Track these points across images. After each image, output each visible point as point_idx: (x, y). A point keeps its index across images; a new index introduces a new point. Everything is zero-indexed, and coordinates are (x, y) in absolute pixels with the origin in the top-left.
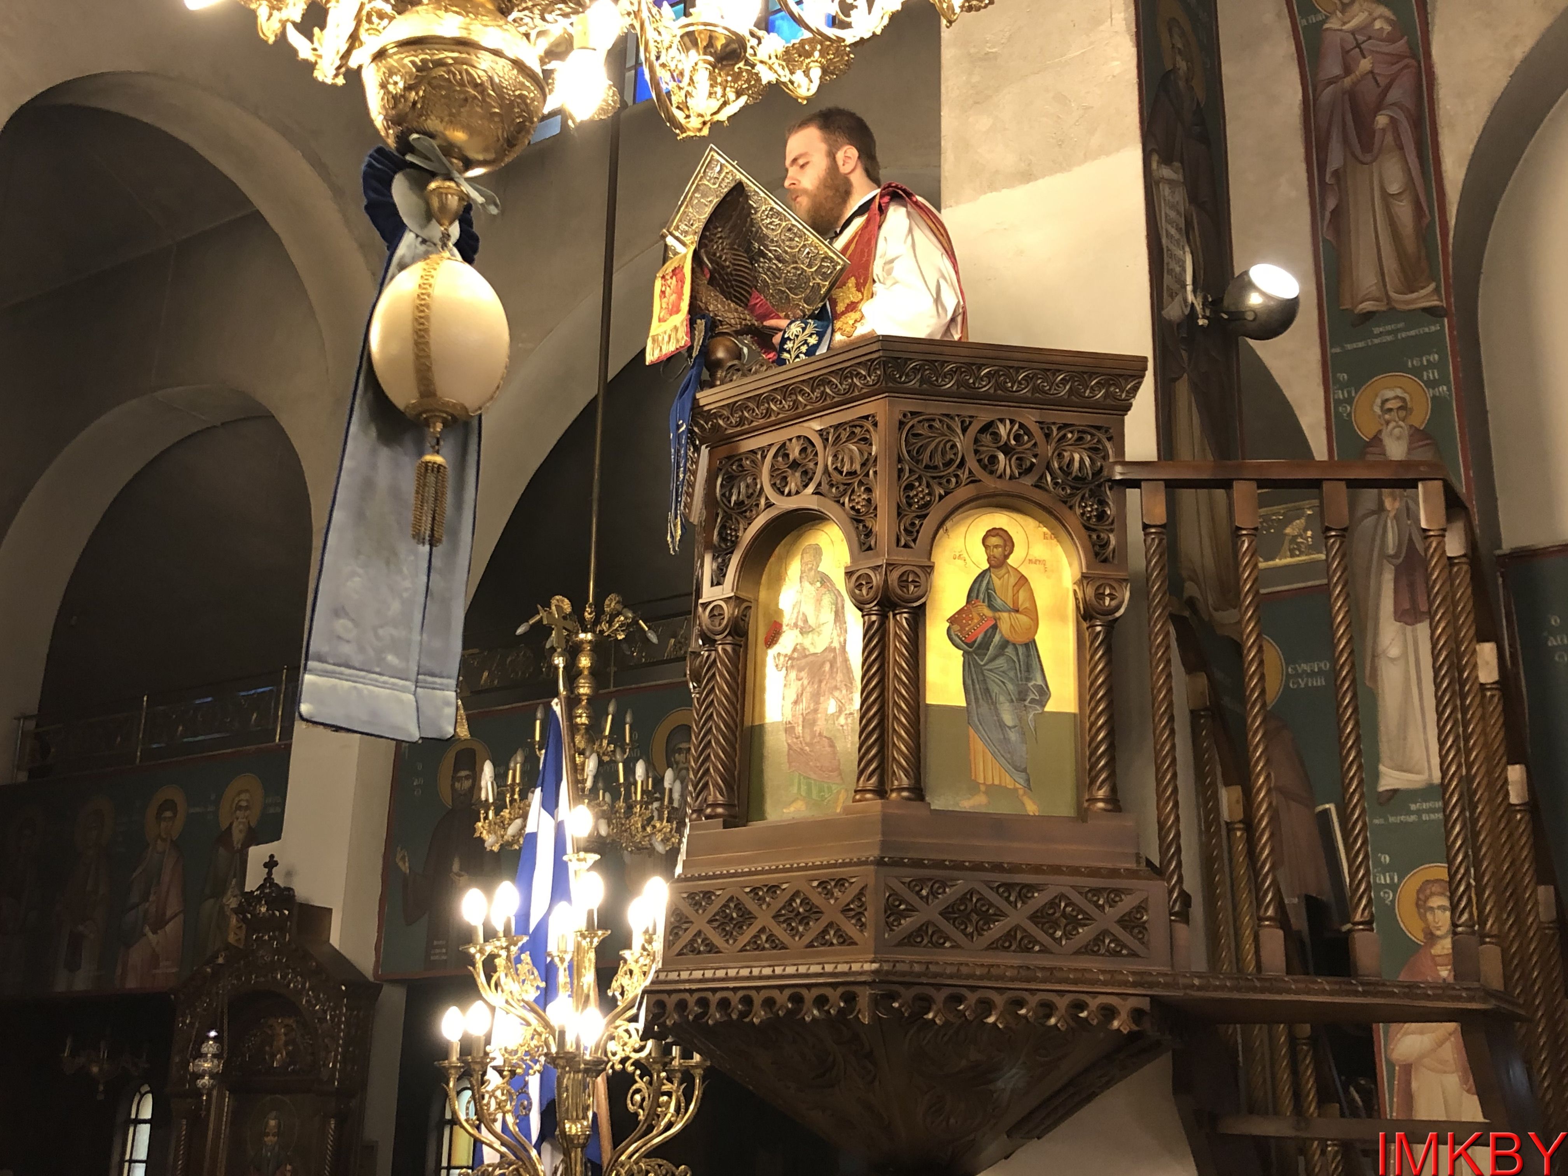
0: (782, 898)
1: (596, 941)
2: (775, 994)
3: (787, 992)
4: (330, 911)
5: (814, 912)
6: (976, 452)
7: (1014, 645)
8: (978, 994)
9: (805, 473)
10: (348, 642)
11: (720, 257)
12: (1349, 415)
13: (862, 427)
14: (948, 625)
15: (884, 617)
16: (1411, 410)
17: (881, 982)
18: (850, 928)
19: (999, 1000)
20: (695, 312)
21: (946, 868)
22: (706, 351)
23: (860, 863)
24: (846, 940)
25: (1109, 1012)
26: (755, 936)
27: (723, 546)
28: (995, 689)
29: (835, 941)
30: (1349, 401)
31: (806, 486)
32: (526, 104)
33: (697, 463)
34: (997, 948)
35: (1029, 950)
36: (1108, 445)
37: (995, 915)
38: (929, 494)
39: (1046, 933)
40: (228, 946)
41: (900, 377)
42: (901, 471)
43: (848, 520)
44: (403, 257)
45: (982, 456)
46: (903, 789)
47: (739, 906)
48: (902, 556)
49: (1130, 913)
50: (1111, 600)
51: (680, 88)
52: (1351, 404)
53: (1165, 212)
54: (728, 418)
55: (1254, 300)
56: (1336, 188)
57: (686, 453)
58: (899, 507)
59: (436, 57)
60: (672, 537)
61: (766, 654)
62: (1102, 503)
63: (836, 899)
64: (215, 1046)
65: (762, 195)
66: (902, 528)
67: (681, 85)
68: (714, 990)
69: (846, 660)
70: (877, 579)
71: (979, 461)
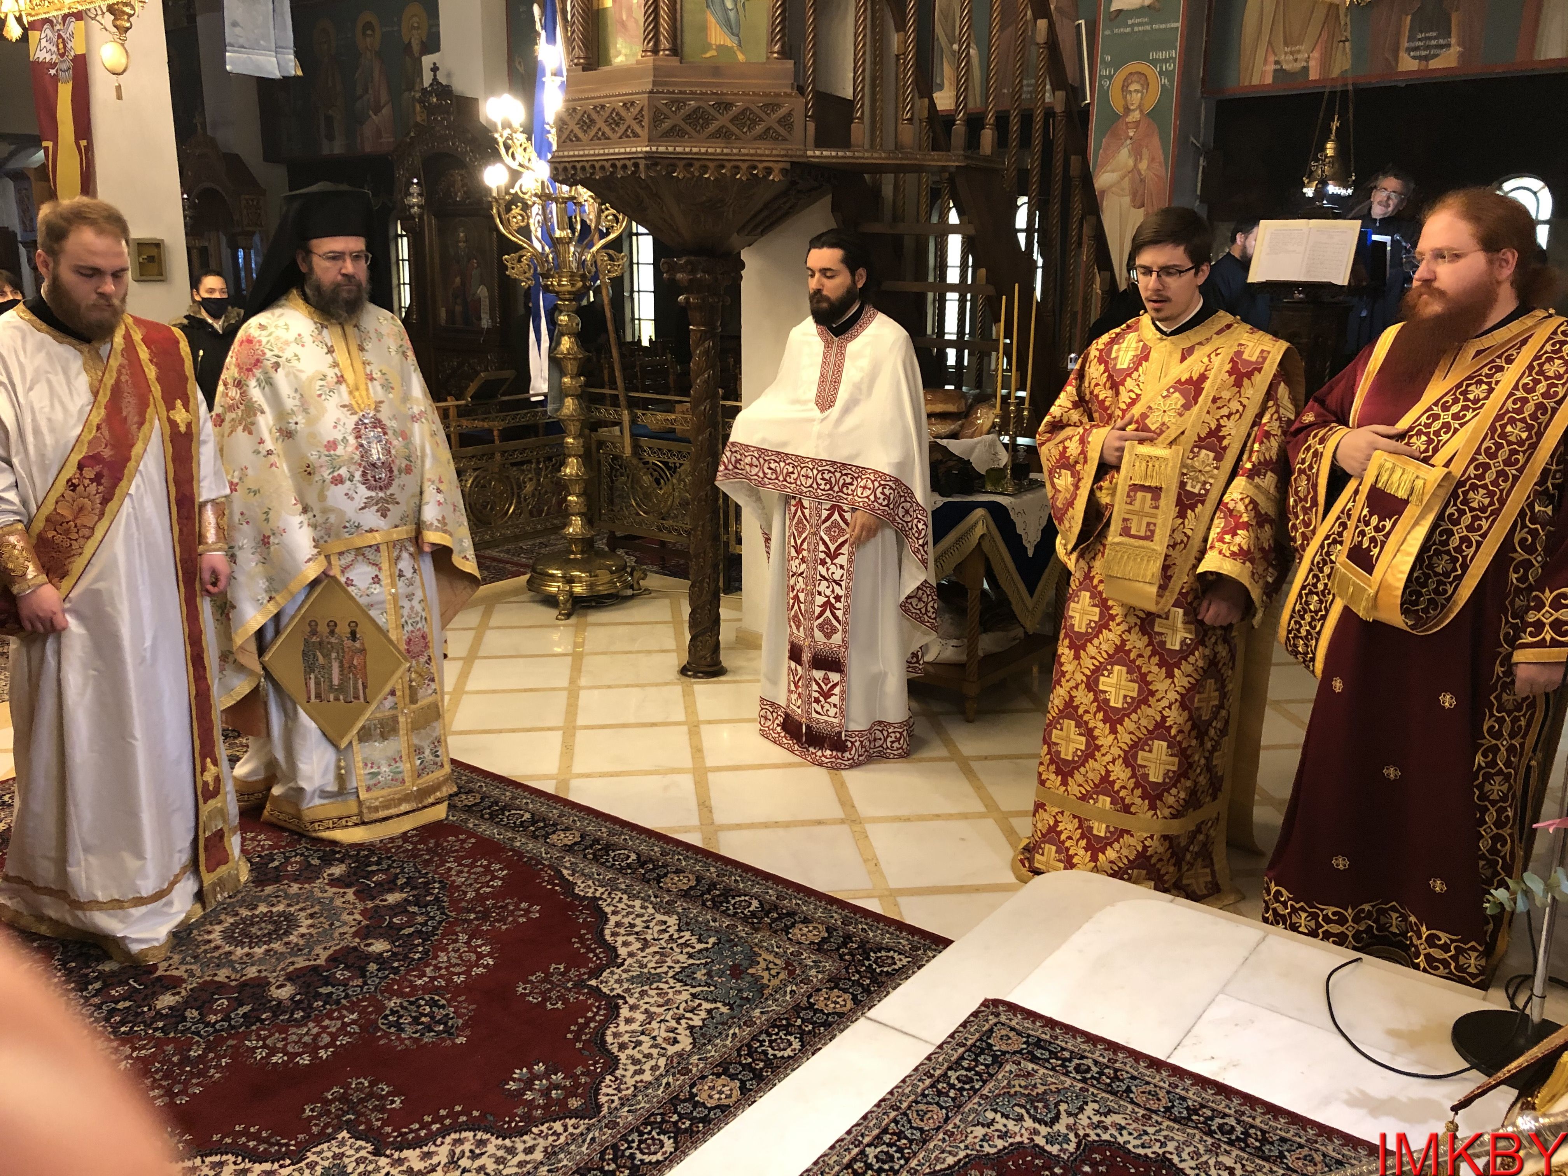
0: (609, 111)
4: (476, 99)
5: (621, 119)
8: (701, 163)
10: (241, 37)
17: (651, 157)
18: (637, 128)
19: (711, 165)
21: (687, 94)
23: (643, 93)
24: (636, 135)
25: (769, 171)
26: (596, 133)
29: (631, 135)
37: (712, 120)
39: (739, 129)
46: (666, 50)
47: (589, 116)
49: (785, 116)
63: (631, 113)
64: (418, 188)
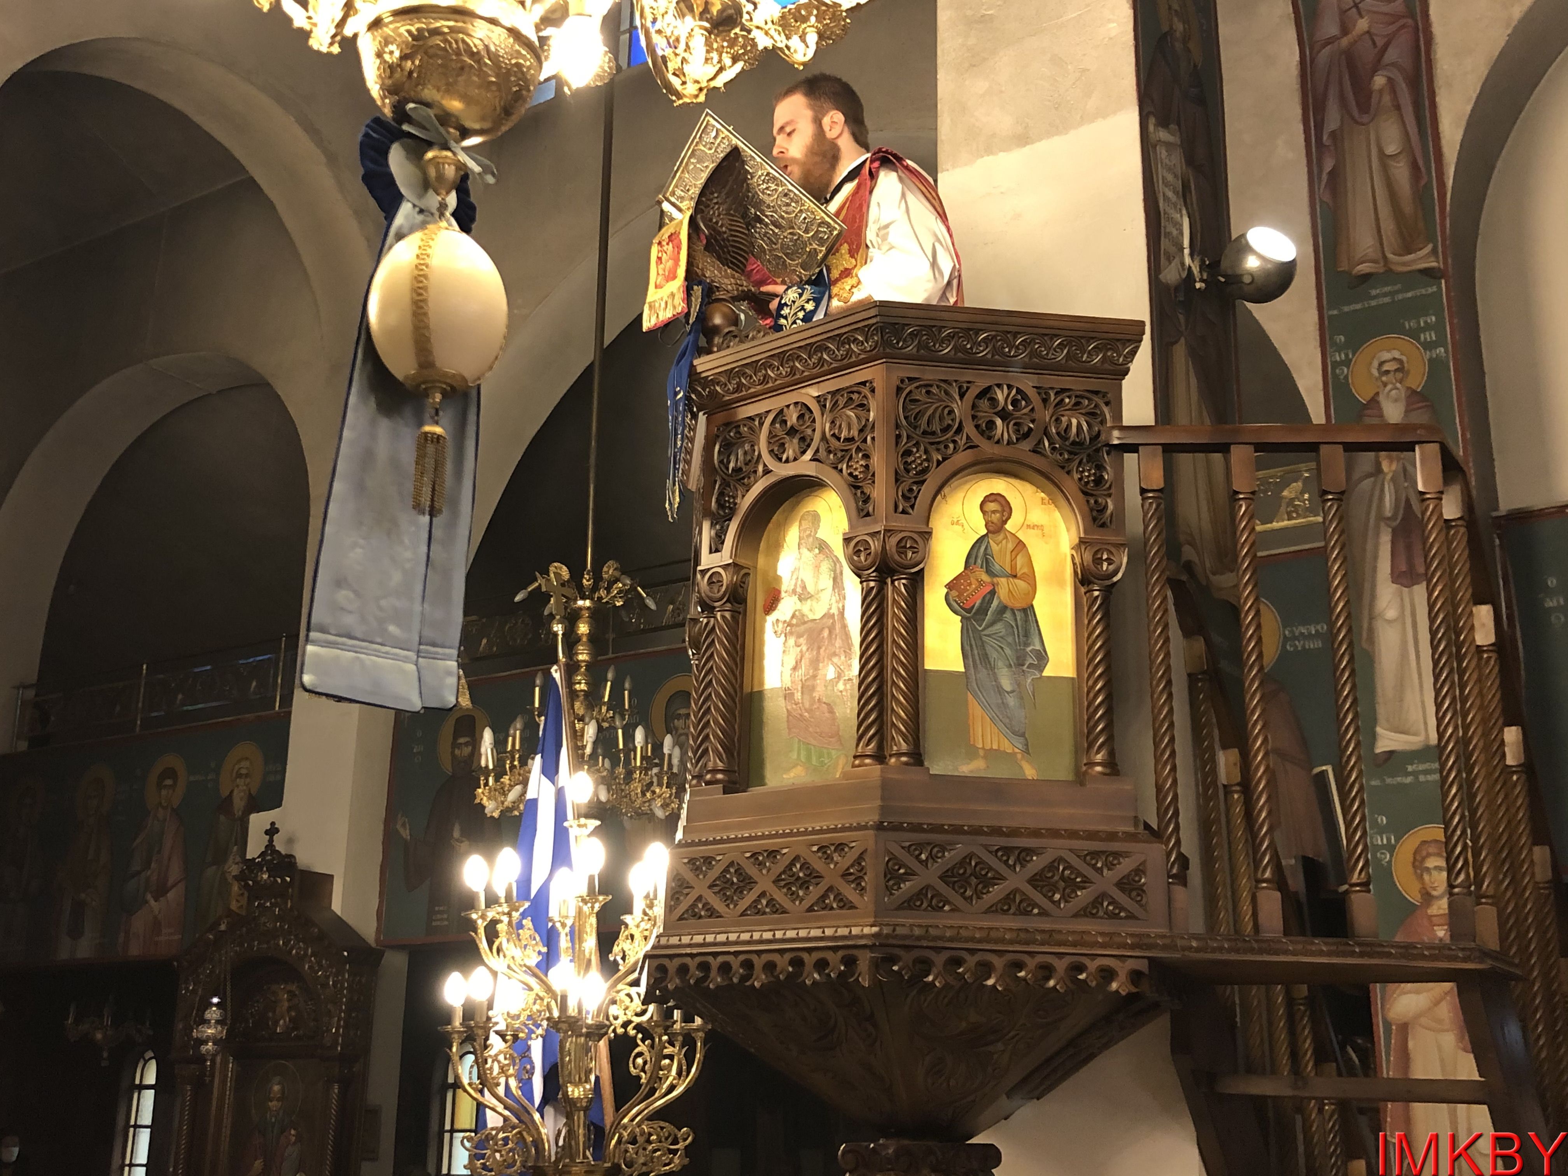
0: (782, 863)
1: (597, 907)
2: (776, 957)
3: (788, 956)
4: (332, 876)
5: (813, 876)
6: (974, 417)
7: (1012, 610)
8: (978, 957)
9: (802, 439)
10: (350, 612)
11: (717, 223)
12: (1346, 377)
13: (859, 393)
14: (946, 590)
15: (882, 583)
16: (1408, 372)
17: (881, 945)
18: (849, 892)
19: (998, 962)
20: (691, 278)
21: (947, 832)
22: (703, 317)
23: (860, 828)
24: (845, 904)
25: (1108, 974)
26: (755, 901)
27: (721, 513)
28: (993, 655)
29: (835, 906)
30: (1347, 363)
31: (804, 452)
32: (523, 73)
33: (694, 430)
34: (996, 911)
35: (1028, 913)
36: (1106, 410)
37: (994, 878)
38: (927, 460)
39: (1045, 896)
40: (230, 913)
41: (898, 343)
42: (898, 437)
43: (845, 486)
44: (400, 227)
45: (980, 422)
46: (903, 754)
47: (739, 872)
48: (900, 522)
49: (1129, 875)
50: (1109, 564)
51: (676, 55)
52: (1348, 368)
53: (1162, 173)
54: (726, 385)
55: (1252, 263)
56: (1332, 148)
57: (684, 420)
58: (896, 473)
59: (432, 26)
60: (670, 504)
61: (765, 621)
62: (1100, 467)
63: (836, 864)
64: (218, 1012)
65: (759, 160)
66: (900, 494)
67: (677, 51)
68: (715, 955)
69: (844, 627)
70: (875, 545)
71: (977, 427)
